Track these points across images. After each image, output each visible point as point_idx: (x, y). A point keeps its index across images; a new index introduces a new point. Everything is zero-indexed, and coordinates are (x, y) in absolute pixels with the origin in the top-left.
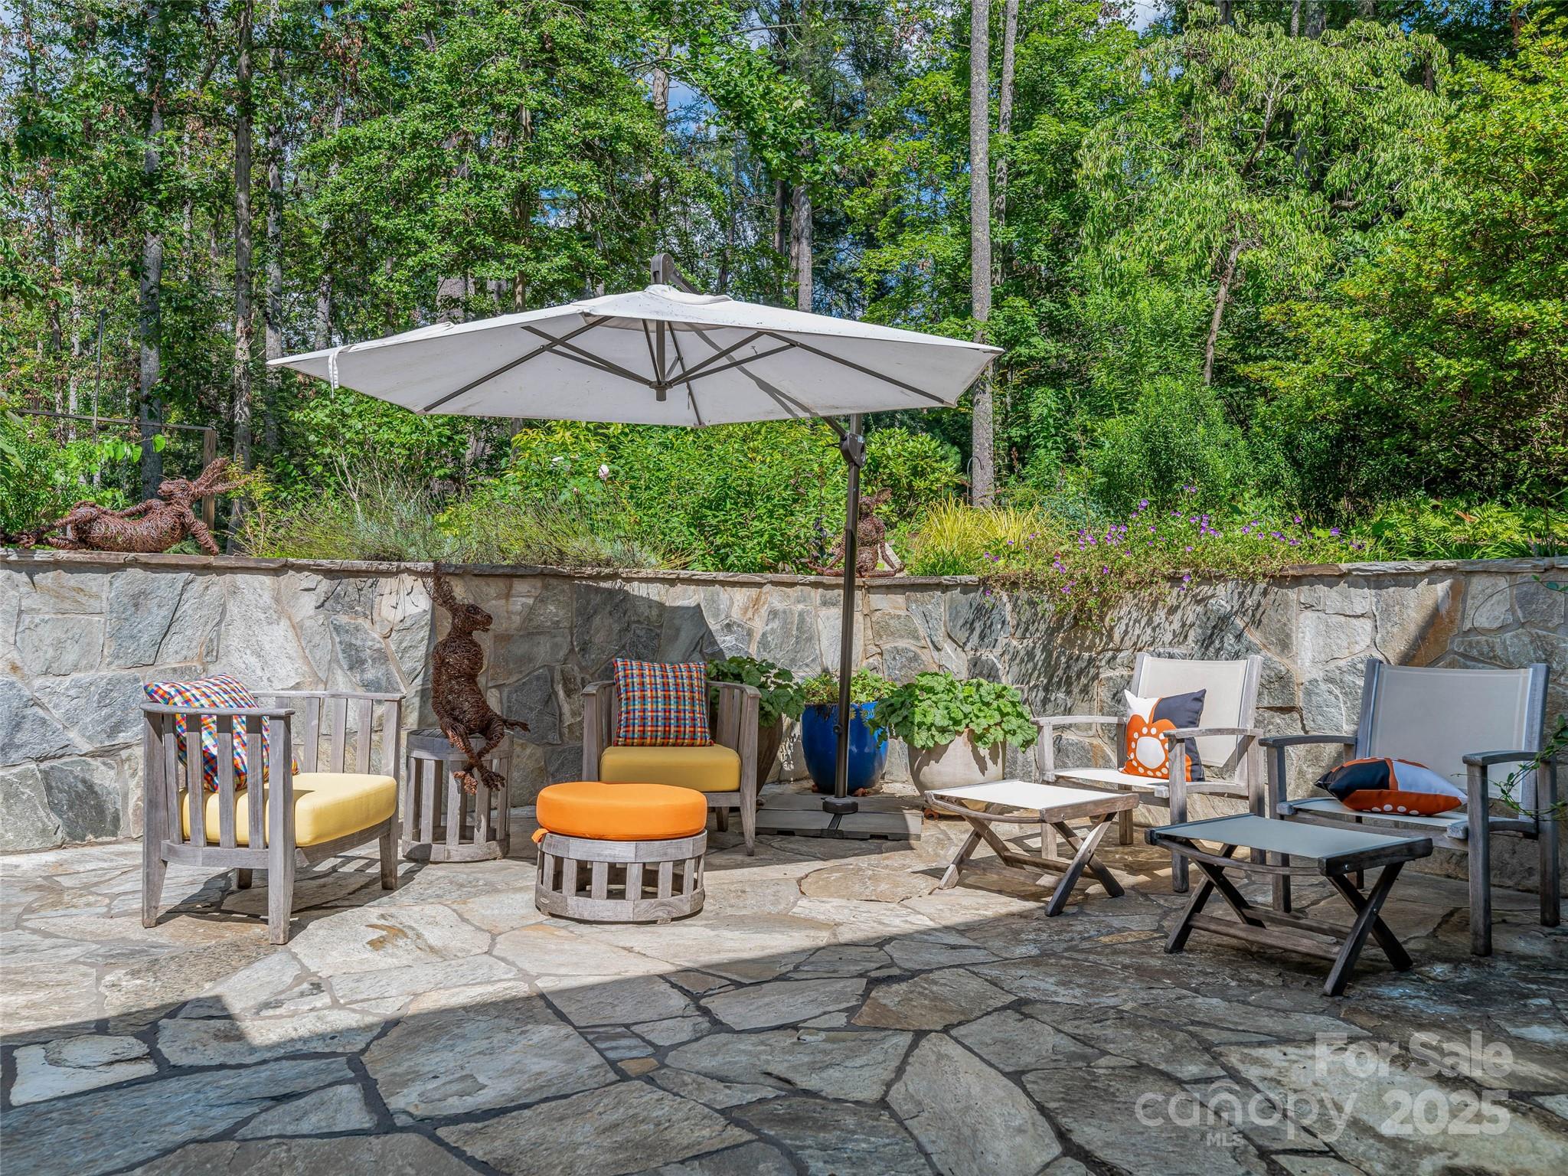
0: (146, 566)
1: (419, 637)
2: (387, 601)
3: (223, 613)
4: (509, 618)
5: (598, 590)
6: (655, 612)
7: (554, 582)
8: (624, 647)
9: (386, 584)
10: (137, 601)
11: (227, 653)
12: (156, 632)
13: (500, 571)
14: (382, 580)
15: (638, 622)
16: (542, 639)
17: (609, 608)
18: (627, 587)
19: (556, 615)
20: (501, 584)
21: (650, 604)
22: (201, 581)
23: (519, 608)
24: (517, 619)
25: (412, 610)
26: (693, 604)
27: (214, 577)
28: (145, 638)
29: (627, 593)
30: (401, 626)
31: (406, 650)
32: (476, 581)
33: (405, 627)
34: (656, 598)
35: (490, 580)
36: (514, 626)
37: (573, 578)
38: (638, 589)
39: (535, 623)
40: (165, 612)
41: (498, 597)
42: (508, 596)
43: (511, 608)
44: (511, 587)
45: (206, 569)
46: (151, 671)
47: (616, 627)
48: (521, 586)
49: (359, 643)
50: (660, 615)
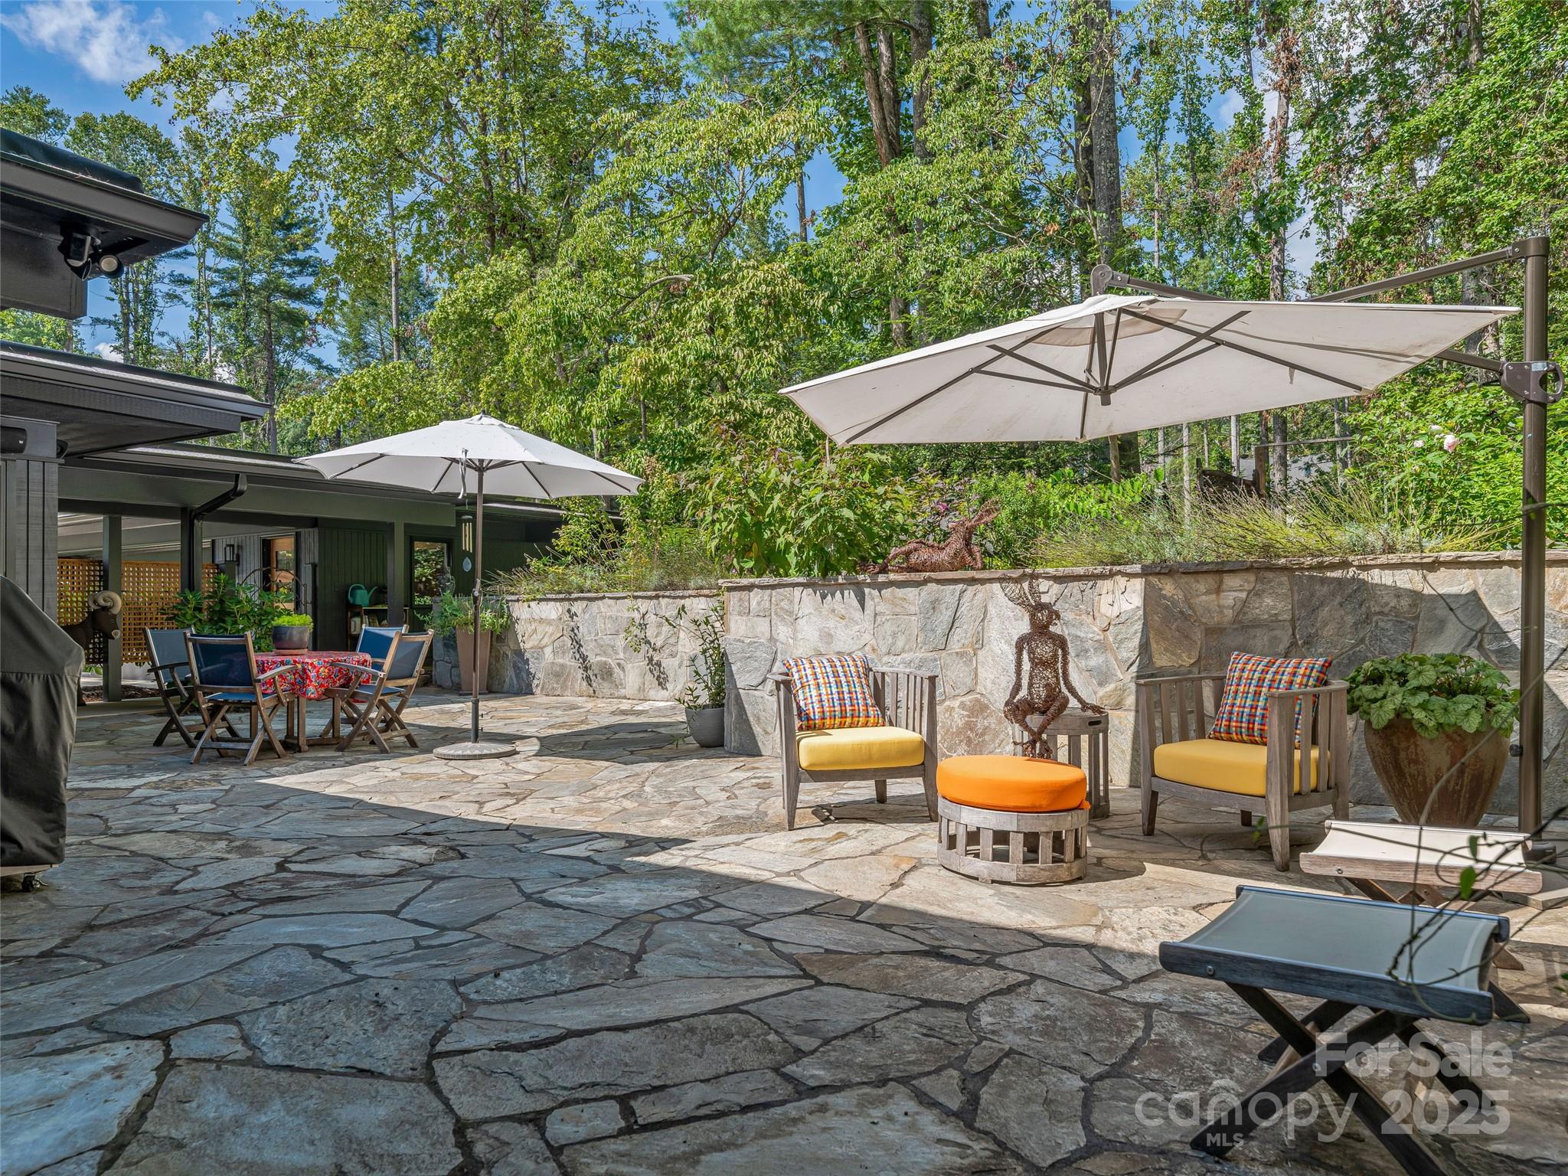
0: (939, 582)
1: (1132, 630)
2: (1106, 600)
3: (985, 613)
4: (1221, 612)
5: (1324, 581)
6: (1405, 602)
7: (1270, 575)
8: (1362, 641)
9: (1105, 585)
10: (934, 605)
11: (989, 642)
12: (945, 626)
13: (1205, 568)
14: (1100, 583)
15: (1381, 613)
16: (1258, 632)
17: (1338, 599)
18: (1363, 575)
19: (1274, 607)
20: (1210, 581)
21: (1398, 592)
22: (971, 589)
23: (1231, 602)
24: (1229, 613)
25: (1126, 607)
26: (1465, 591)
27: (979, 587)
28: (939, 631)
29: (1364, 582)
30: (1117, 621)
31: (1121, 642)
32: (1185, 579)
33: (1121, 621)
34: (1408, 586)
35: (1201, 578)
36: (1226, 619)
37: (1293, 570)
38: (1376, 577)
39: (1250, 616)
40: (950, 613)
41: (1208, 592)
42: (1218, 591)
43: (1222, 602)
44: (1221, 582)
45: (973, 581)
46: (944, 653)
47: (1350, 620)
48: (1231, 581)
49: (1082, 635)
50: (1413, 605)
